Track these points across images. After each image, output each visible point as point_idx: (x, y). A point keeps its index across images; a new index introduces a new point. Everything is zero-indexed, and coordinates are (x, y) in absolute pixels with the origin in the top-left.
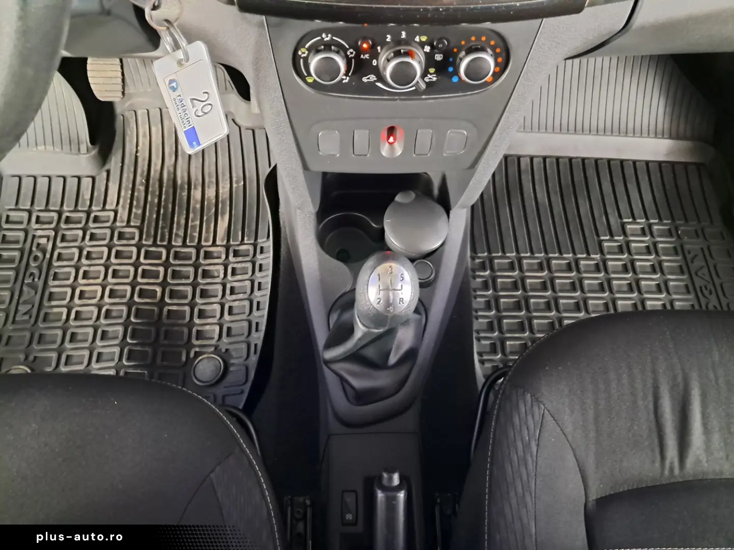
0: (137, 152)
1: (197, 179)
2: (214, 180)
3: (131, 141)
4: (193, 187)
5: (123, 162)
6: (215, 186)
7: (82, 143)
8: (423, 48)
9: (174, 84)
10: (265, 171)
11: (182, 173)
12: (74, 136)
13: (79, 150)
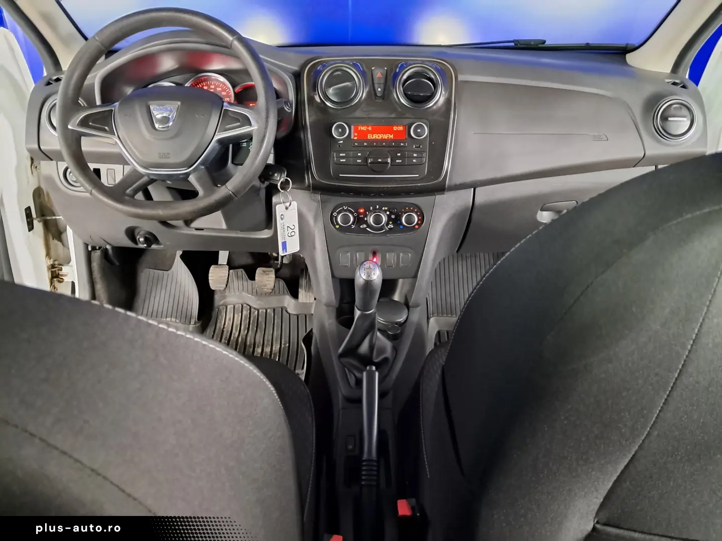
0: (224, 328)
1: (260, 342)
2: (270, 344)
3: (221, 322)
4: (256, 346)
5: (214, 332)
6: (270, 346)
7: (193, 319)
8: (386, 212)
9: (282, 217)
10: (303, 334)
11: (250, 340)
12: (189, 314)
13: (190, 322)
